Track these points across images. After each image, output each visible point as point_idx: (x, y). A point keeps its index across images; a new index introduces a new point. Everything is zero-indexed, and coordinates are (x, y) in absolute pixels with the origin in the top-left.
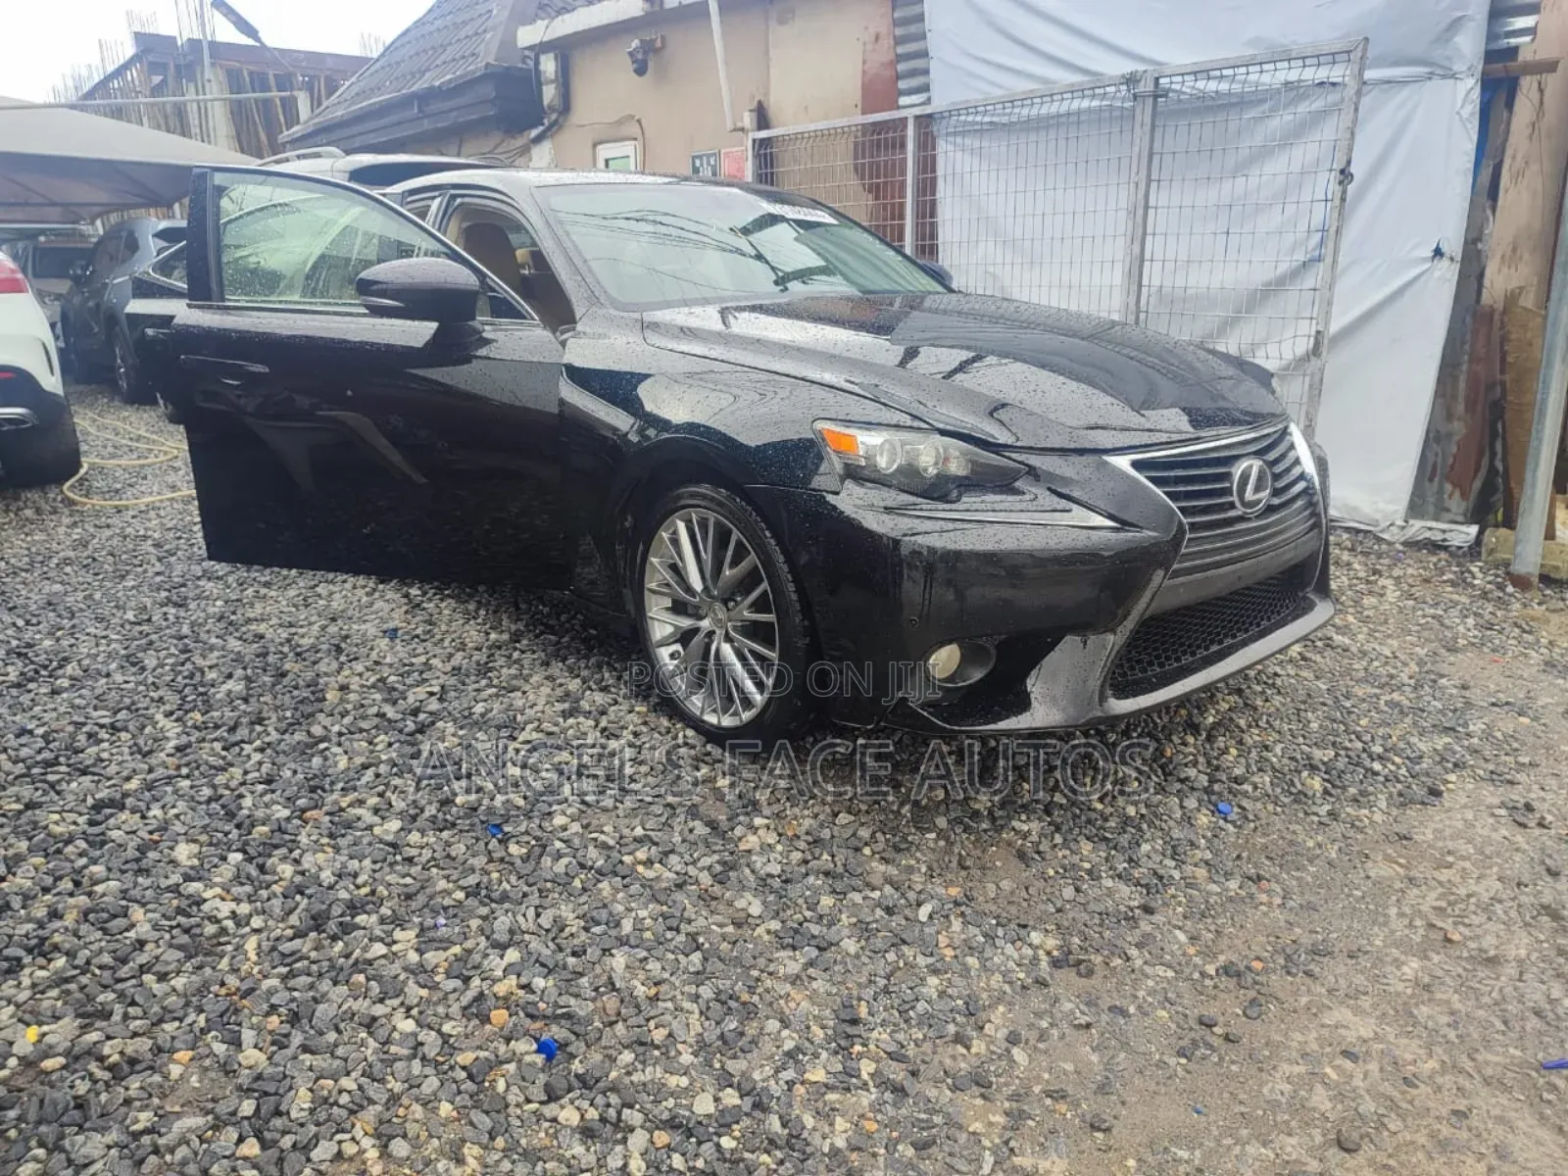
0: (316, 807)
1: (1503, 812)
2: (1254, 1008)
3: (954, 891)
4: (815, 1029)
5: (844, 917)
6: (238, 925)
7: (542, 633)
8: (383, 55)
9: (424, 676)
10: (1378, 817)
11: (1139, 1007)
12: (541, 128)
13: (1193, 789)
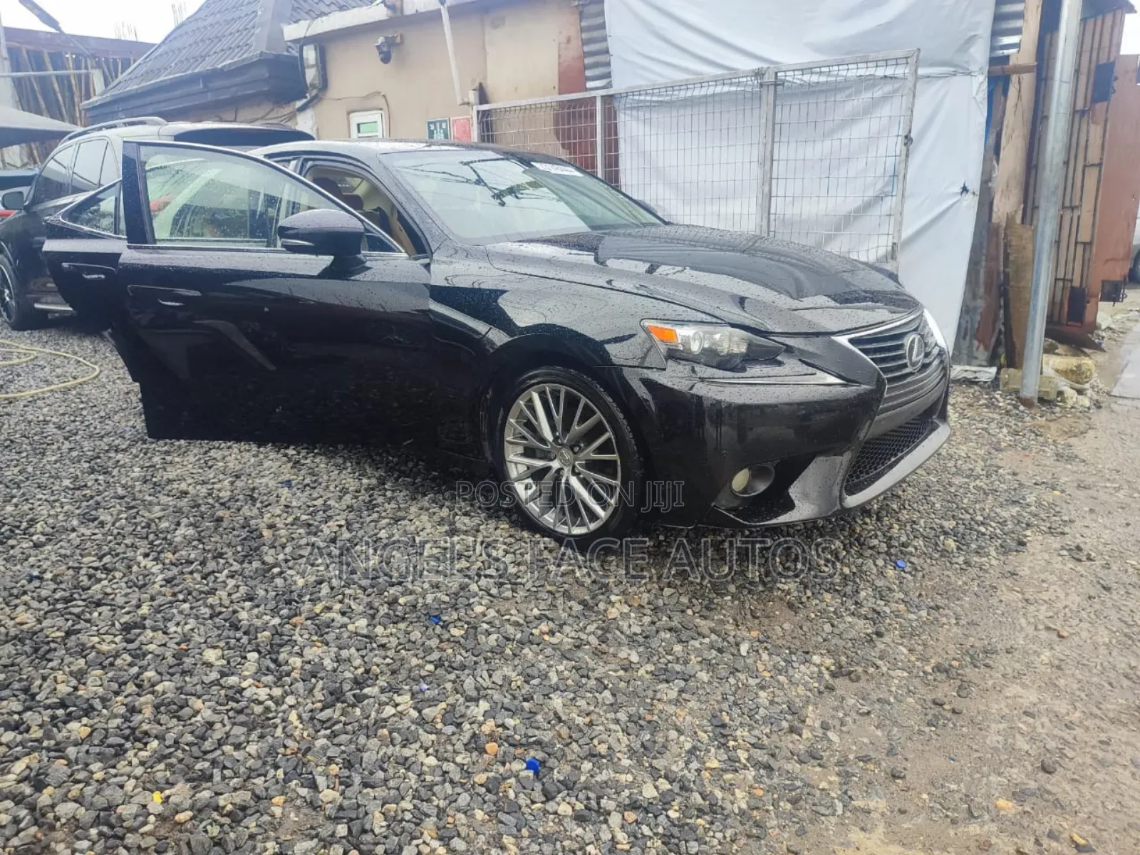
0: (296, 615)
1: (1065, 552)
2: (963, 690)
3: (755, 634)
4: (700, 733)
5: (692, 657)
6: (277, 703)
7: (399, 477)
9: (328, 513)
10: (994, 562)
11: (895, 698)
12: (304, 101)
13: (879, 553)
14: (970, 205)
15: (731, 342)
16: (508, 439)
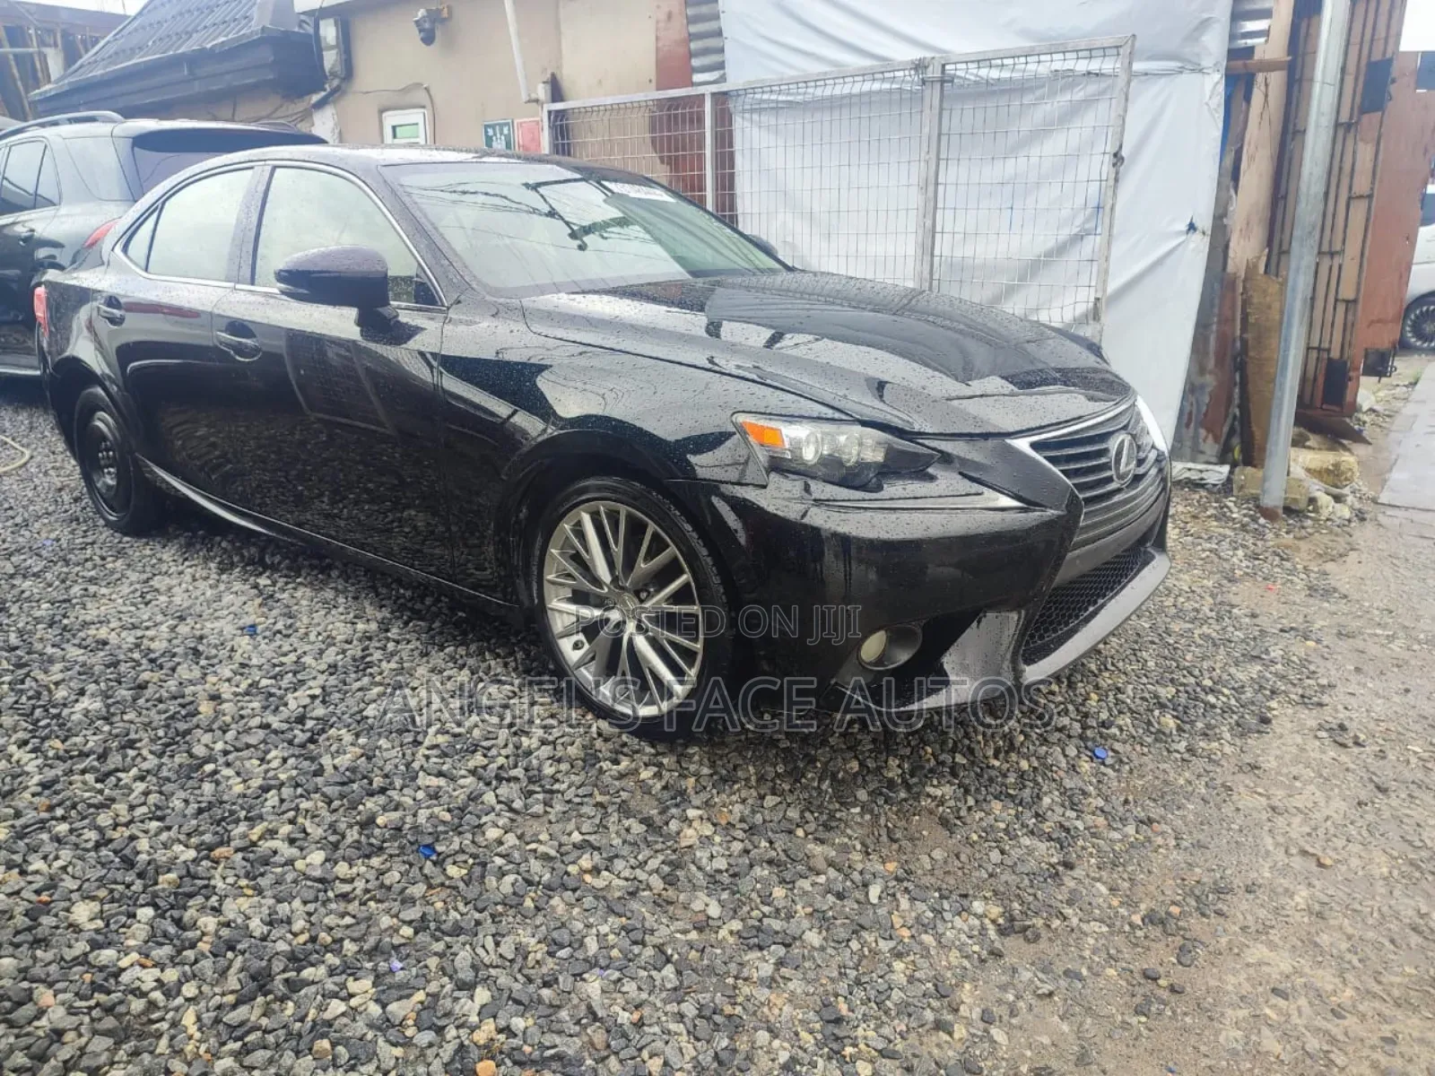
0: (221, 844)
1: (1323, 734)
2: (1184, 954)
3: (891, 866)
4: (804, 1035)
5: (799, 907)
6: (168, 994)
7: (410, 620)
8: (140, 14)
9: (299, 677)
10: (1228, 749)
11: (1089, 968)
12: (323, 94)
13: (1069, 737)
14: (1198, 248)
15: (862, 446)
16: (550, 577)
